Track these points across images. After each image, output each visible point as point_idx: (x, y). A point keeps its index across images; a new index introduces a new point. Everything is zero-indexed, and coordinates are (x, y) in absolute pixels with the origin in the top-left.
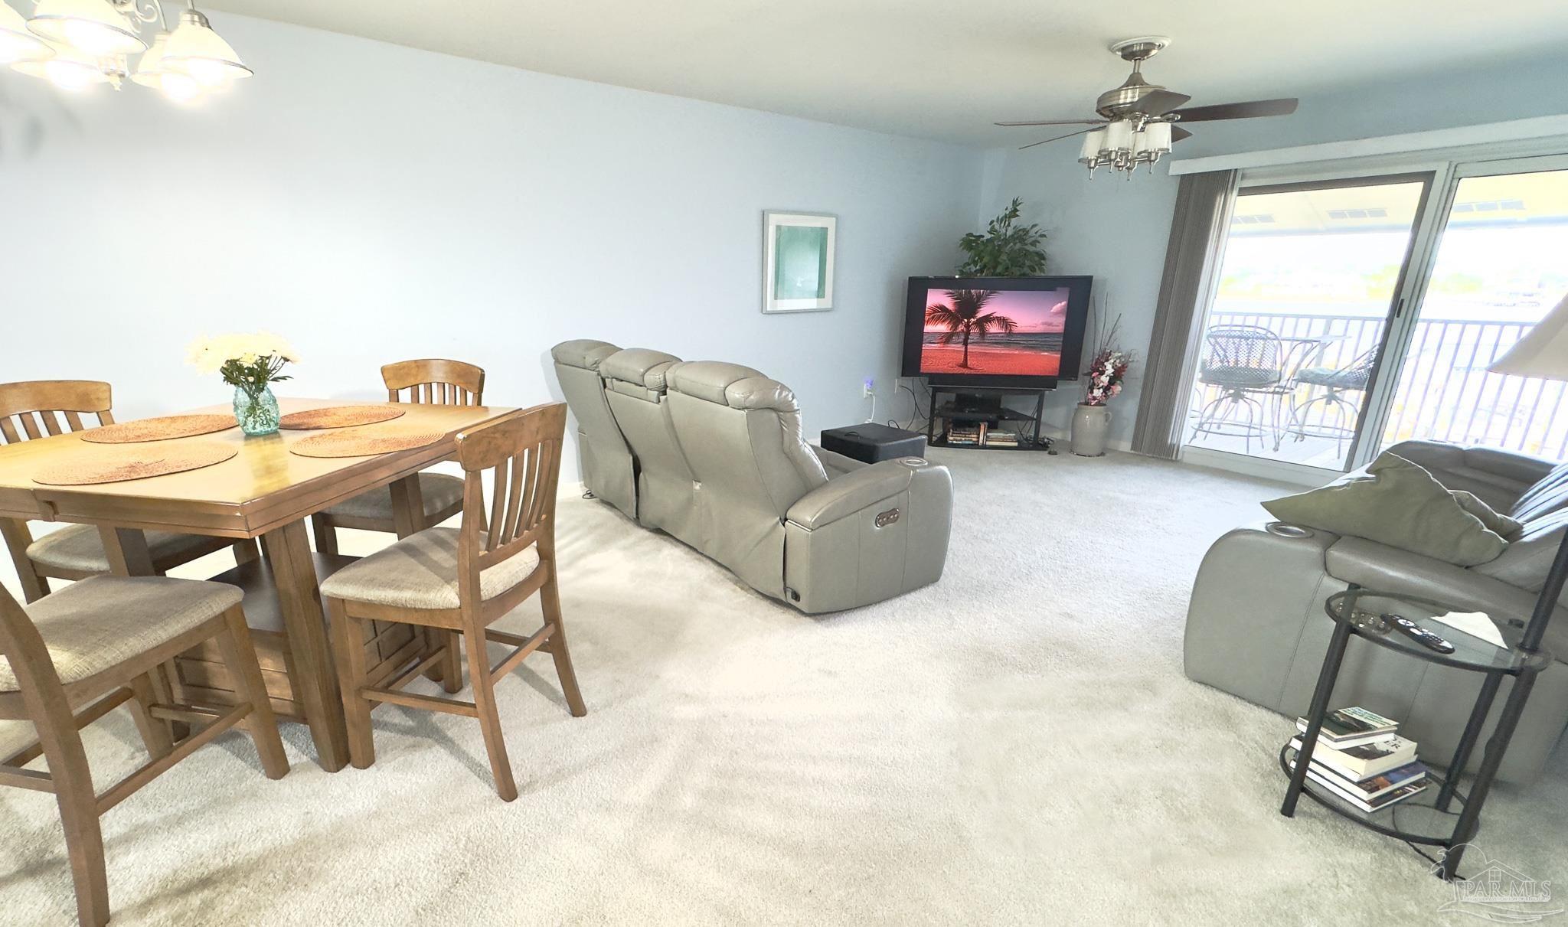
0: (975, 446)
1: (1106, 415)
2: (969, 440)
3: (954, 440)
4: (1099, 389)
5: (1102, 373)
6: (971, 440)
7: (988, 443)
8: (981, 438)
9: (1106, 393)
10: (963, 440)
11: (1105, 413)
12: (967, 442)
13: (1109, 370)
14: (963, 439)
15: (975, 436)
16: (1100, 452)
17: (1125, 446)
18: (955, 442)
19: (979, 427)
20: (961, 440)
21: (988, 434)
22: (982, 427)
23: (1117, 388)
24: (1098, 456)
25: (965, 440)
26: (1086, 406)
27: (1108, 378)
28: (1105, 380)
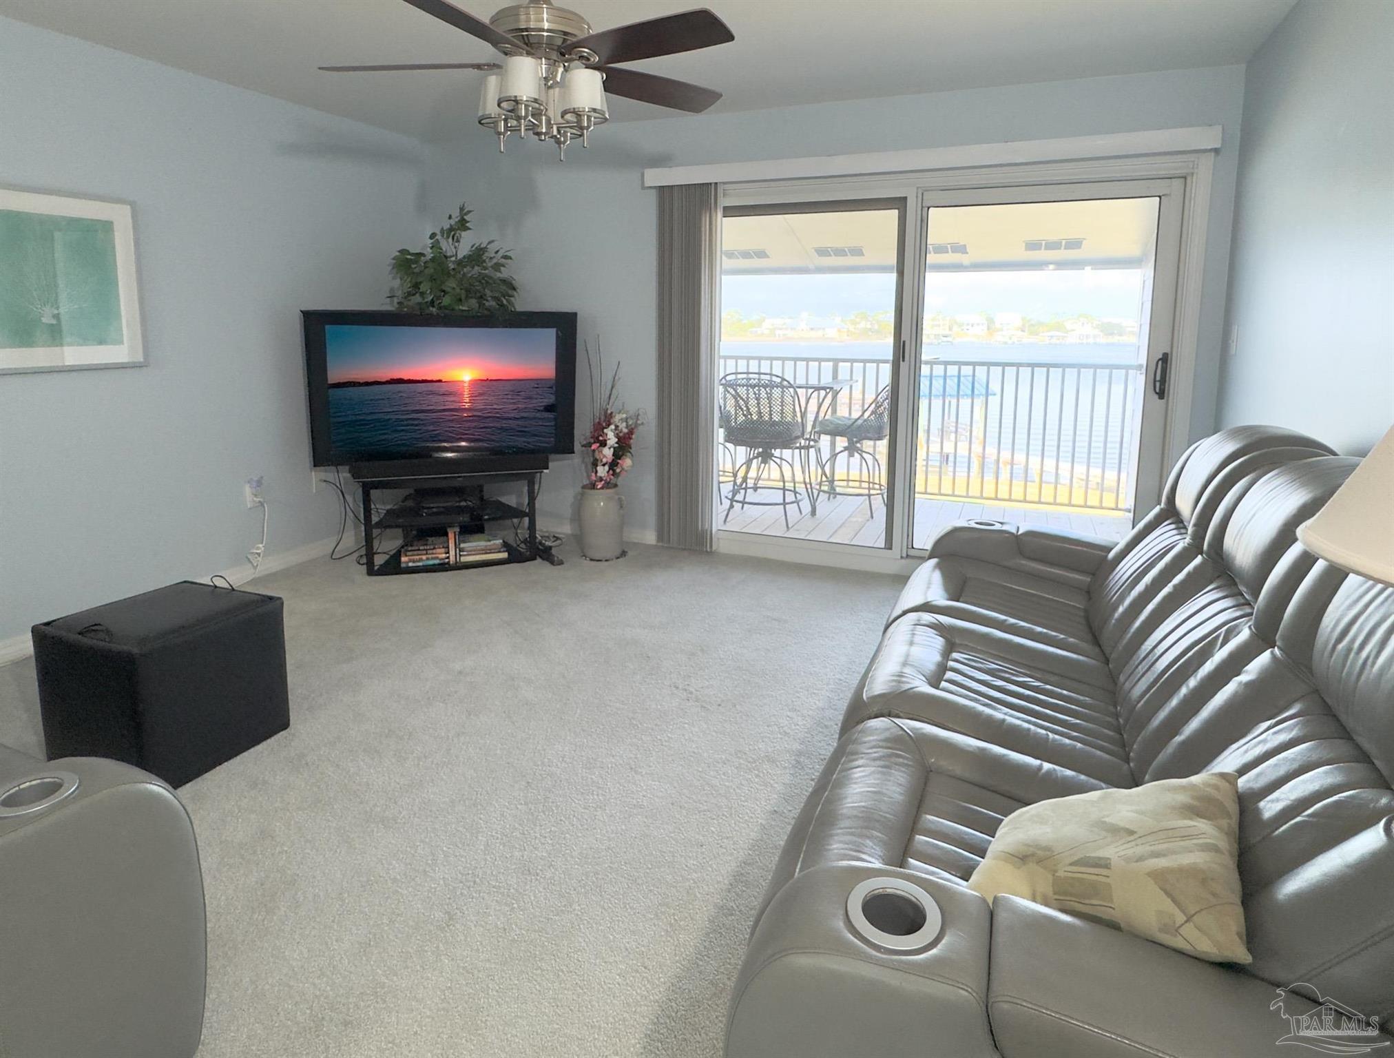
0: (444, 567)
1: (619, 498)
2: (433, 559)
3: (410, 561)
4: (604, 465)
5: (603, 444)
6: (437, 558)
7: (463, 559)
8: (452, 553)
9: (614, 471)
10: (425, 559)
11: (617, 497)
12: (431, 562)
13: (612, 440)
14: (424, 557)
15: (443, 550)
16: (618, 553)
17: (650, 537)
18: (410, 564)
19: (446, 534)
20: (421, 560)
21: (462, 545)
22: (451, 535)
23: (627, 462)
24: (618, 558)
25: (428, 559)
26: (593, 491)
27: (612, 449)
28: (608, 453)
